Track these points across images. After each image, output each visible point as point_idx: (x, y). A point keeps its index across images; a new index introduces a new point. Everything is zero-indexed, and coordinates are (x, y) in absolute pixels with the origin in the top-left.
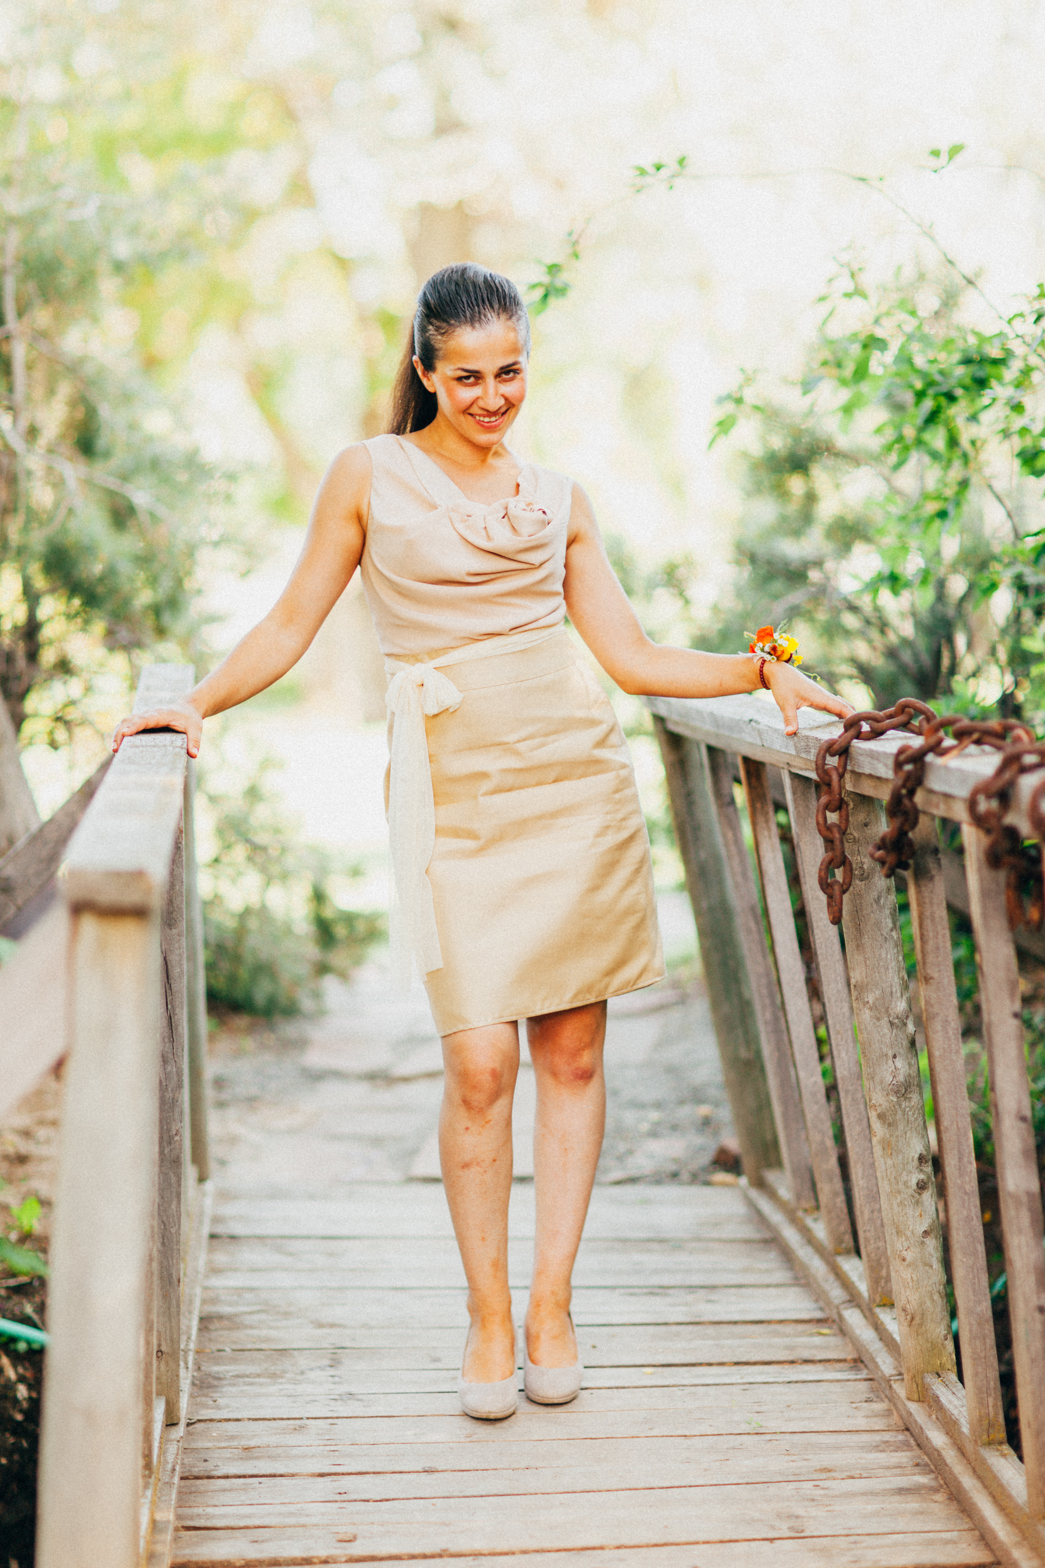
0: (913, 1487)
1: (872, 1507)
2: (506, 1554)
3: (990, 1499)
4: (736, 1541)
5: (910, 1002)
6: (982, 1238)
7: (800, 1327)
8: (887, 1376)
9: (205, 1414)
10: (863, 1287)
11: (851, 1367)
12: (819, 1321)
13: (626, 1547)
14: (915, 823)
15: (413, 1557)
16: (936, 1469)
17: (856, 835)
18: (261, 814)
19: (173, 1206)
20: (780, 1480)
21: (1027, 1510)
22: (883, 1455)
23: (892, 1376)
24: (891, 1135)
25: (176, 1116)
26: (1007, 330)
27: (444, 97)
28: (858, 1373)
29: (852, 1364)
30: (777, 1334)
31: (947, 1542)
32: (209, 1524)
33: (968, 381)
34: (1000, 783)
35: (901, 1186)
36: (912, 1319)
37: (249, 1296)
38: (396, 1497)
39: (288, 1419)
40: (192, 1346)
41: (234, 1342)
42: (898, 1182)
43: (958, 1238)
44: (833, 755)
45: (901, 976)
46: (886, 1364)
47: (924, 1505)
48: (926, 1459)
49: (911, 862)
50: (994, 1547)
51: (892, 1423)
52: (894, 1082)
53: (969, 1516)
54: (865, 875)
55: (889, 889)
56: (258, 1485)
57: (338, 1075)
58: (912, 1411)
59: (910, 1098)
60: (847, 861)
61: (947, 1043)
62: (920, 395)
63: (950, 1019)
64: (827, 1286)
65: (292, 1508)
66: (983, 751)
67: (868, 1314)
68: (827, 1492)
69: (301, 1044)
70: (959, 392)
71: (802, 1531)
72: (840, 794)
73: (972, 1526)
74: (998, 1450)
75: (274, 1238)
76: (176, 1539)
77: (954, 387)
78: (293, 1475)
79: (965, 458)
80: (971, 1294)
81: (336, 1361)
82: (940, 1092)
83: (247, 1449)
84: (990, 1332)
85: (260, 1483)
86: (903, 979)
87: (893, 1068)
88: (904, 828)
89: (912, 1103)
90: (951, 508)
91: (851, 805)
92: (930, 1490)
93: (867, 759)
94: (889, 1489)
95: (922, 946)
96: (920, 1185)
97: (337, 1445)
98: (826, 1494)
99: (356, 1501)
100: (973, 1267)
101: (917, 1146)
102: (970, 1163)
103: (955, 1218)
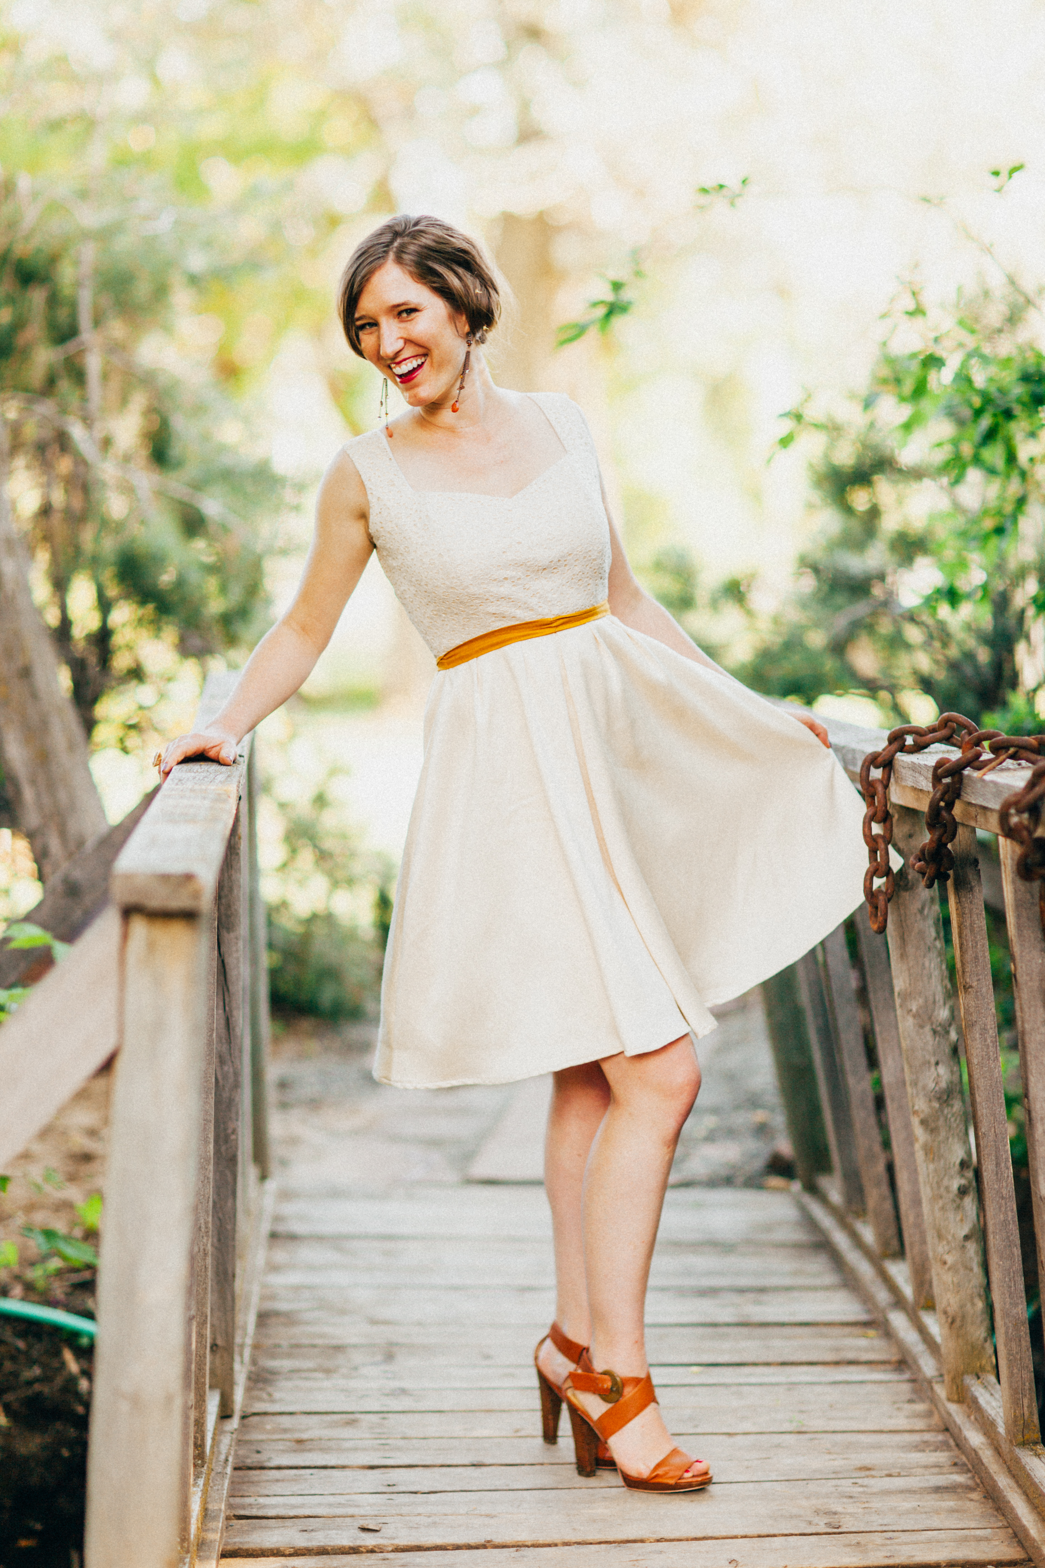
0: (950, 1486)
1: (908, 1505)
2: (549, 1545)
3: (1023, 1497)
4: (774, 1536)
5: (952, 1010)
6: (1018, 1242)
7: (847, 1330)
8: (929, 1377)
9: (259, 1407)
10: (908, 1291)
11: (895, 1369)
12: (865, 1324)
13: (667, 1540)
14: (953, 835)
16: (974, 1467)
18: (329, 820)
19: (229, 1204)
20: (820, 1477)
22: (922, 1455)
23: (933, 1378)
24: (934, 1141)
25: (233, 1115)
27: (525, 106)
28: (902, 1374)
29: (896, 1366)
30: (824, 1336)
31: (979, 1539)
32: (260, 1513)
33: (1026, 399)
34: (1031, 796)
35: (943, 1191)
36: (952, 1323)
37: (305, 1293)
39: (341, 1413)
40: (249, 1341)
41: (292, 1338)
42: (939, 1187)
43: (994, 1241)
44: (877, 767)
45: (943, 984)
46: (928, 1366)
47: (960, 1503)
48: (964, 1459)
49: (951, 872)
50: (1027, 1544)
51: (932, 1424)
52: (936, 1089)
53: (1003, 1515)
54: (910, 885)
55: (932, 900)
56: (310, 1477)
58: (952, 1412)
59: (952, 1104)
60: (891, 872)
61: (985, 1050)
62: (978, 413)
63: (988, 1027)
64: (872, 1289)
65: (342, 1499)
66: (1019, 764)
67: (912, 1317)
68: (865, 1489)
69: (364, 1047)
70: (1017, 409)
71: (839, 1527)
72: (884, 805)
73: (1006, 1524)
74: (1032, 1450)
75: (333, 1237)
76: (228, 1527)
77: (1012, 405)
78: (344, 1467)
79: (1023, 475)
80: (1007, 1296)
81: (389, 1357)
82: (978, 1099)
83: (300, 1442)
84: (1026, 1335)
85: (312, 1474)
86: (946, 987)
87: (935, 1075)
88: (944, 840)
89: (955, 1109)
90: (1008, 525)
91: (896, 816)
92: (966, 1489)
93: (911, 772)
94: (925, 1488)
95: (962, 956)
96: (961, 1190)
97: (387, 1439)
98: (865, 1491)
99: (404, 1493)
100: (1009, 1271)
101: (959, 1152)
102: (1007, 1168)
103: (991, 1223)
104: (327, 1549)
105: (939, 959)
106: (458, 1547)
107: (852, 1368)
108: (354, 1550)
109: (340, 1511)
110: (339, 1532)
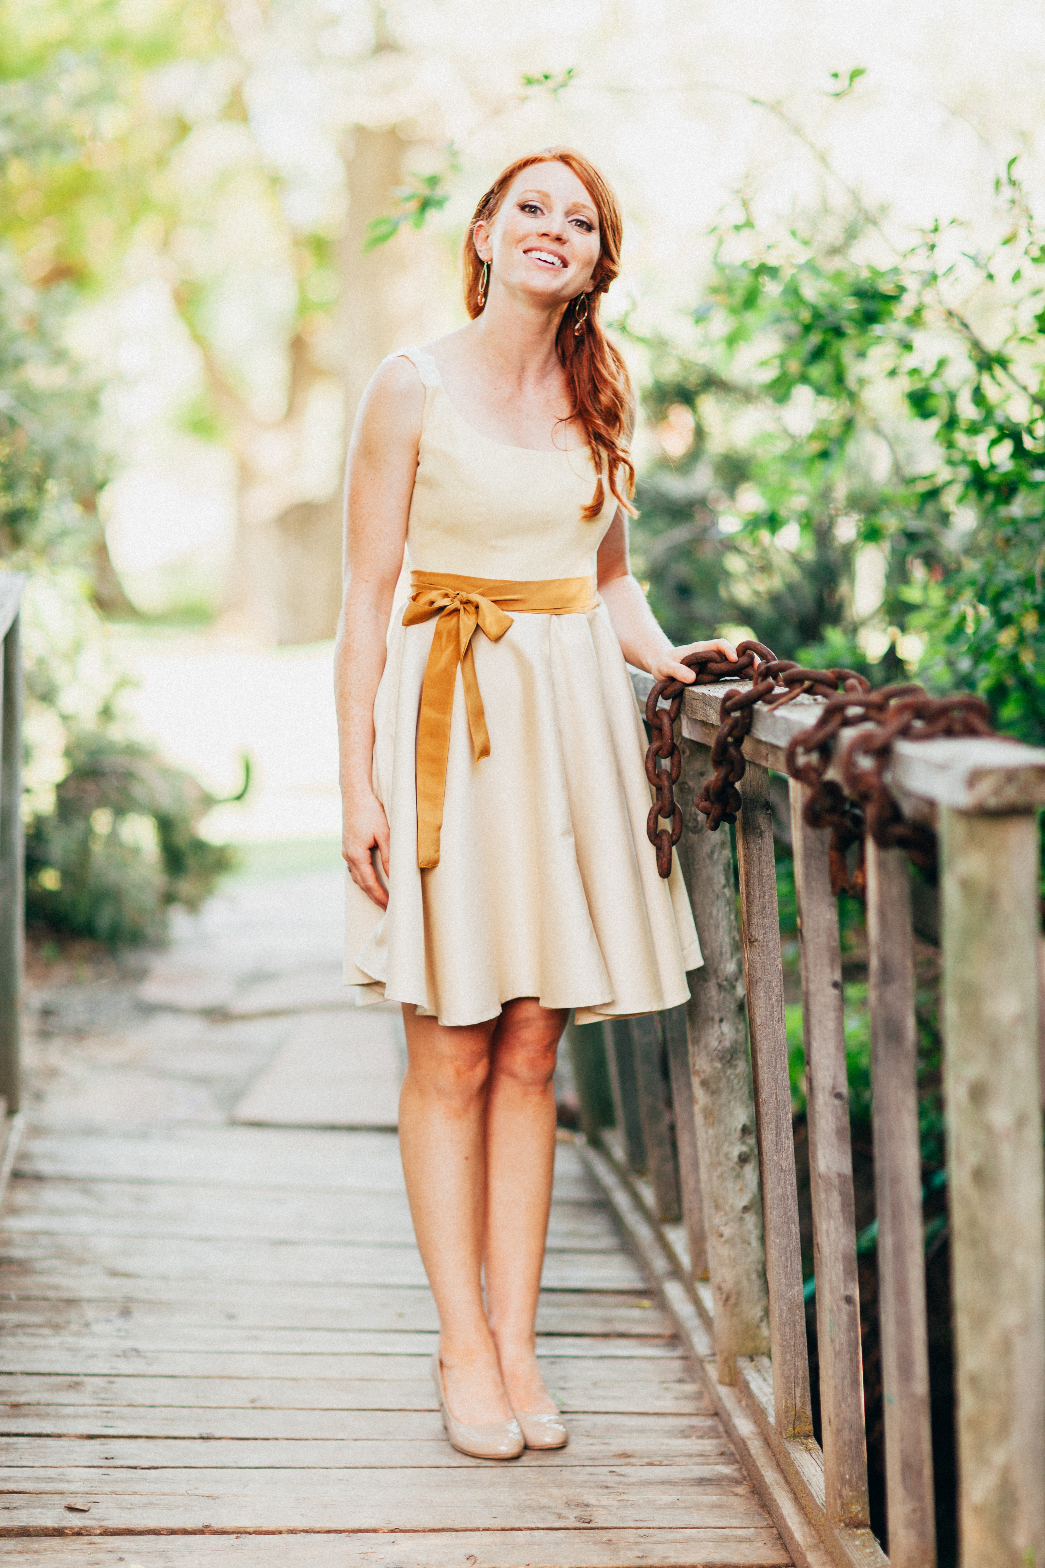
0: (714, 1478)
1: (666, 1499)
2: (273, 1533)
3: (791, 1495)
4: (520, 1529)
5: (740, 965)
6: (797, 1219)
7: (620, 1299)
8: (701, 1355)
10: (686, 1260)
11: (668, 1344)
12: (640, 1293)
13: (401, 1531)
14: (740, 776)
16: (741, 1458)
17: (691, 784)
21: (825, 1510)
22: (687, 1441)
23: (705, 1356)
24: (713, 1104)
27: (381, 15)
28: (674, 1350)
29: (668, 1341)
30: (594, 1305)
31: (741, 1540)
33: (858, 316)
34: (821, 734)
35: (722, 1158)
36: (727, 1299)
37: (43, 1240)
38: (165, 1465)
39: (64, 1375)
41: (21, 1289)
42: (719, 1153)
43: (773, 1215)
44: (666, 698)
45: (732, 936)
46: (701, 1344)
47: (724, 1498)
48: (732, 1448)
49: (739, 814)
50: (791, 1549)
51: (702, 1407)
52: (719, 1048)
53: (770, 1513)
54: (698, 827)
55: (723, 844)
57: (173, 1009)
58: (721, 1395)
59: (737, 1065)
60: (677, 810)
61: (769, 1010)
62: (807, 329)
63: (774, 984)
64: (650, 1256)
65: (52, 1473)
66: (815, 700)
67: (689, 1288)
68: (622, 1479)
69: (140, 975)
70: (847, 327)
71: (590, 1522)
72: (672, 739)
73: (771, 1523)
74: (805, 1445)
75: (82, 1180)
77: (843, 322)
78: (60, 1436)
79: (852, 396)
80: (783, 1276)
81: (126, 1313)
82: (760, 1062)
83: (15, 1406)
84: (801, 1319)
86: (734, 938)
87: (719, 1032)
88: (731, 778)
89: (738, 1071)
90: (834, 449)
91: (688, 753)
92: (732, 1482)
93: (702, 704)
94: (688, 1479)
95: (748, 907)
96: (743, 1157)
97: (111, 1406)
98: (622, 1482)
99: (122, 1467)
100: (786, 1249)
101: (741, 1116)
102: (788, 1138)
103: (769, 1197)
104: (29, 1530)
105: (727, 909)
106: (172, 1532)
107: (623, 1342)
108: (59, 1532)
109: (48, 1487)
110: (44, 1511)
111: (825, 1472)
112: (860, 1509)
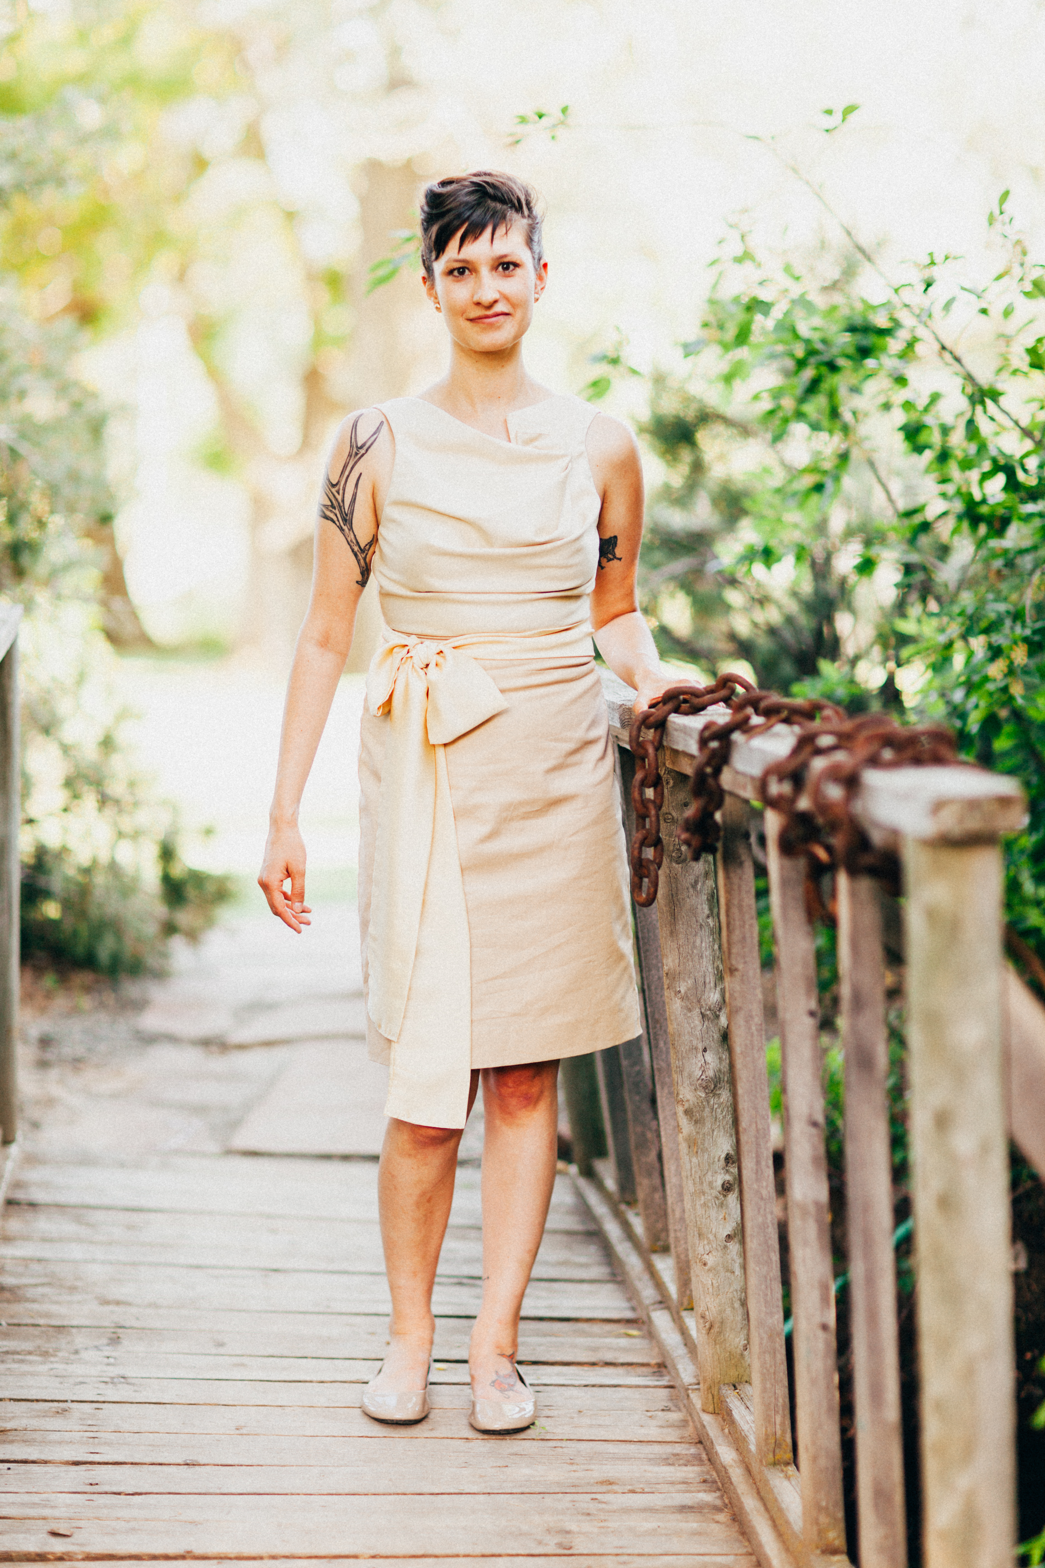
0: (695, 1505)
1: (647, 1526)
3: (770, 1522)
4: (500, 1556)
5: (723, 992)
7: (608, 1327)
8: (686, 1384)
10: (673, 1289)
11: (654, 1372)
12: (629, 1321)
14: (719, 805)
15: (154, 1557)
16: (723, 1486)
17: (674, 814)
18: (117, 766)
20: (558, 1490)
21: (802, 1537)
22: (672, 1468)
23: (690, 1385)
24: (698, 1133)
26: (895, 299)
28: (660, 1378)
29: (655, 1370)
30: (581, 1334)
33: (851, 350)
34: (794, 764)
35: (706, 1187)
36: (711, 1328)
37: (36, 1267)
38: (149, 1491)
39: (52, 1401)
41: (12, 1317)
42: (702, 1183)
43: (752, 1244)
44: (648, 728)
45: (715, 965)
46: (686, 1372)
47: (704, 1525)
48: (714, 1475)
49: (720, 845)
51: (686, 1435)
52: (703, 1077)
53: (749, 1541)
54: (683, 857)
55: (707, 874)
57: (172, 1039)
58: (705, 1423)
59: (720, 1094)
60: (660, 840)
61: (751, 1039)
62: (801, 364)
63: (754, 1013)
64: (639, 1285)
65: (36, 1498)
66: (792, 730)
67: (676, 1316)
68: (604, 1506)
69: (140, 1005)
70: (841, 362)
71: (570, 1548)
72: (657, 769)
73: (750, 1550)
74: (782, 1471)
75: (74, 1207)
77: (837, 356)
78: (46, 1462)
79: (846, 429)
80: (763, 1305)
81: (115, 1340)
82: (741, 1091)
84: (781, 1347)
85: (9, 1469)
86: (716, 968)
87: (702, 1062)
88: (710, 809)
89: (720, 1100)
90: (829, 482)
91: (671, 783)
92: (713, 1509)
94: (669, 1507)
95: (728, 936)
96: (725, 1186)
97: (97, 1432)
98: (603, 1509)
99: (106, 1493)
100: (766, 1277)
101: (725, 1146)
102: (768, 1167)
103: (749, 1225)
104: (11, 1556)
105: (710, 939)
107: (608, 1371)
108: (41, 1557)
109: (32, 1512)
110: (28, 1536)
111: (802, 1498)
112: (836, 1536)
